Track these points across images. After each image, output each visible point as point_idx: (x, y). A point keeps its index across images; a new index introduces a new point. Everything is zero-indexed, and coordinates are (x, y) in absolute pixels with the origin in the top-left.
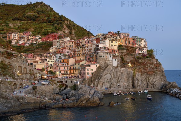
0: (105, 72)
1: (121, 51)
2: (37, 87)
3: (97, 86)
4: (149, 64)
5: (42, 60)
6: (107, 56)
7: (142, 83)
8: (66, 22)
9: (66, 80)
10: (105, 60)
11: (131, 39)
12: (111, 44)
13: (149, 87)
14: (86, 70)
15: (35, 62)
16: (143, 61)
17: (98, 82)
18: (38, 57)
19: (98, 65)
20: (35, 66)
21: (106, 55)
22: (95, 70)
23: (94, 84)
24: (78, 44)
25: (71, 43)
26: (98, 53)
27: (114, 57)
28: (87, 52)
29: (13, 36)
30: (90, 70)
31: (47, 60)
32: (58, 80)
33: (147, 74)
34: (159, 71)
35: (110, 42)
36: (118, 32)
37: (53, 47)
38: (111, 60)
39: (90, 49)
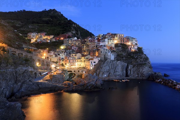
0: (104, 64)
1: (117, 48)
3: (99, 75)
5: (55, 54)
7: (134, 72)
8: (73, 25)
9: (74, 70)
10: (105, 55)
11: (125, 39)
12: (110, 42)
13: (139, 76)
15: (50, 56)
17: (100, 72)
18: (52, 53)
19: (99, 59)
20: (51, 59)
21: (106, 51)
22: (97, 62)
23: (96, 73)
24: (84, 43)
25: (78, 41)
26: (99, 50)
28: (90, 48)
29: (32, 36)
30: (93, 62)
31: (59, 55)
32: (69, 70)
33: (138, 66)
35: (108, 41)
37: (64, 44)
38: (110, 55)
39: (93, 46)
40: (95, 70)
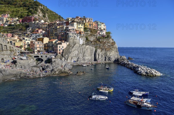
0: (73, 48)
1: (85, 32)
2: (17, 62)
3: (67, 60)
4: (107, 43)
5: (20, 39)
6: (75, 37)
7: (102, 56)
8: (40, 7)
9: (41, 55)
10: (73, 39)
11: (94, 23)
12: (79, 26)
13: (106, 60)
14: (58, 47)
15: (14, 40)
16: (103, 40)
17: (68, 57)
18: (16, 37)
19: (68, 43)
20: (14, 44)
21: (75, 35)
22: (65, 47)
23: (65, 58)
24: (51, 26)
25: (45, 25)
26: (67, 34)
27: (81, 37)
28: (58, 32)
30: (61, 47)
31: (24, 39)
32: (35, 55)
33: (105, 50)
34: (114, 48)
35: (77, 25)
36: (84, 17)
37: (30, 28)
38: (78, 39)
39: (62, 30)
40: (63, 55)
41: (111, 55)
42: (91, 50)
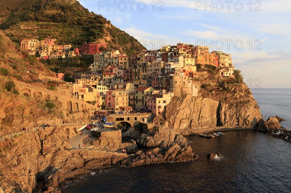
2: (101, 134)
3: (173, 125)
4: (238, 92)
9: (128, 116)
10: (182, 88)
11: (212, 56)
12: (186, 62)
14: (157, 102)
16: (230, 87)
20: (83, 96)
21: (184, 80)
22: (168, 101)
23: (169, 122)
24: (134, 62)
25: (123, 59)
26: (171, 78)
28: (149, 73)
29: (29, 46)
31: (95, 86)
32: (117, 117)
33: (237, 106)
35: (184, 60)
37: (94, 63)
38: (191, 87)
39: (156, 70)
40: (166, 116)
41: (247, 114)
42: (212, 107)
